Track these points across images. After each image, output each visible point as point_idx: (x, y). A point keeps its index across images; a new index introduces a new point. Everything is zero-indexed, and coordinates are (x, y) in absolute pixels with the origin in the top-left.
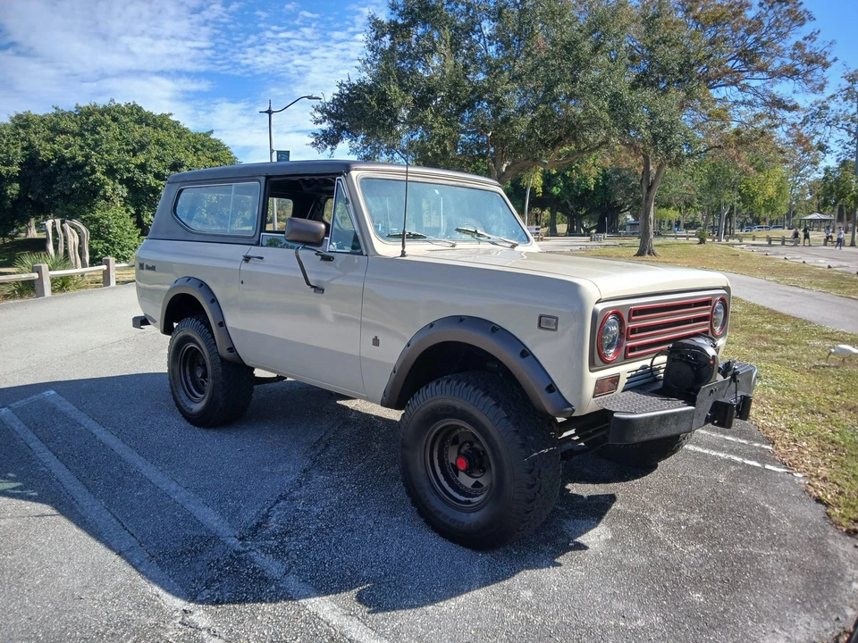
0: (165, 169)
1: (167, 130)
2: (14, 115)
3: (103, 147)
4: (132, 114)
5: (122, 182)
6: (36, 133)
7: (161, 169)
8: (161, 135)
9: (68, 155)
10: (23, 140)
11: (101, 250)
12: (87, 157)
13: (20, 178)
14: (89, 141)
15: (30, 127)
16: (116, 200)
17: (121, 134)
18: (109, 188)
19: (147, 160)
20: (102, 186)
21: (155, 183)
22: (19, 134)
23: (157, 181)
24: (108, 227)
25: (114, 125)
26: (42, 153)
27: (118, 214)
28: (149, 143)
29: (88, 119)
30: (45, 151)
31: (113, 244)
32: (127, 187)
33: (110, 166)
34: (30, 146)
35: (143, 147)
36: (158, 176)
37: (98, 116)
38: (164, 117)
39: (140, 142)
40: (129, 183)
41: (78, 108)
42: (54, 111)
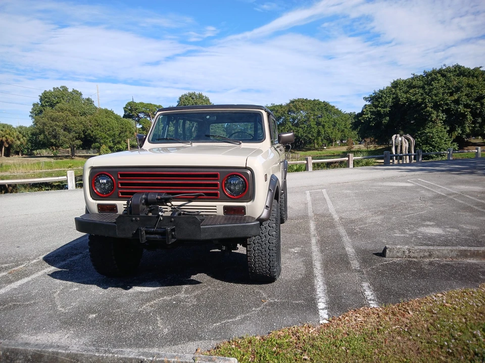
0: (471, 101)
1: (477, 77)
2: (392, 82)
3: (433, 93)
4: (455, 71)
5: (443, 111)
6: (400, 90)
7: (468, 101)
8: (471, 81)
9: (414, 99)
10: (394, 94)
11: (427, 151)
12: (424, 99)
13: (390, 114)
14: (426, 90)
15: (397, 87)
16: (438, 122)
17: (445, 84)
18: (434, 116)
19: (459, 98)
20: (430, 115)
21: (464, 110)
22: (392, 91)
23: (465, 109)
24: (432, 138)
25: (442, 79)
26: (401, 99)
27: (439, 130)
28: (462, 87)
29: (428, 78)
30: (403, 98)
31: (434, 147)
32: (446, 114)
33: (437, 102)
34: (397, 97)
35: (458, 89)
36: (466, 106)
37: (433, 76)
38: (476, 69)
39: (456, 86)
40: (447, 111)
41: (425, 72)
42: (412, 76)
